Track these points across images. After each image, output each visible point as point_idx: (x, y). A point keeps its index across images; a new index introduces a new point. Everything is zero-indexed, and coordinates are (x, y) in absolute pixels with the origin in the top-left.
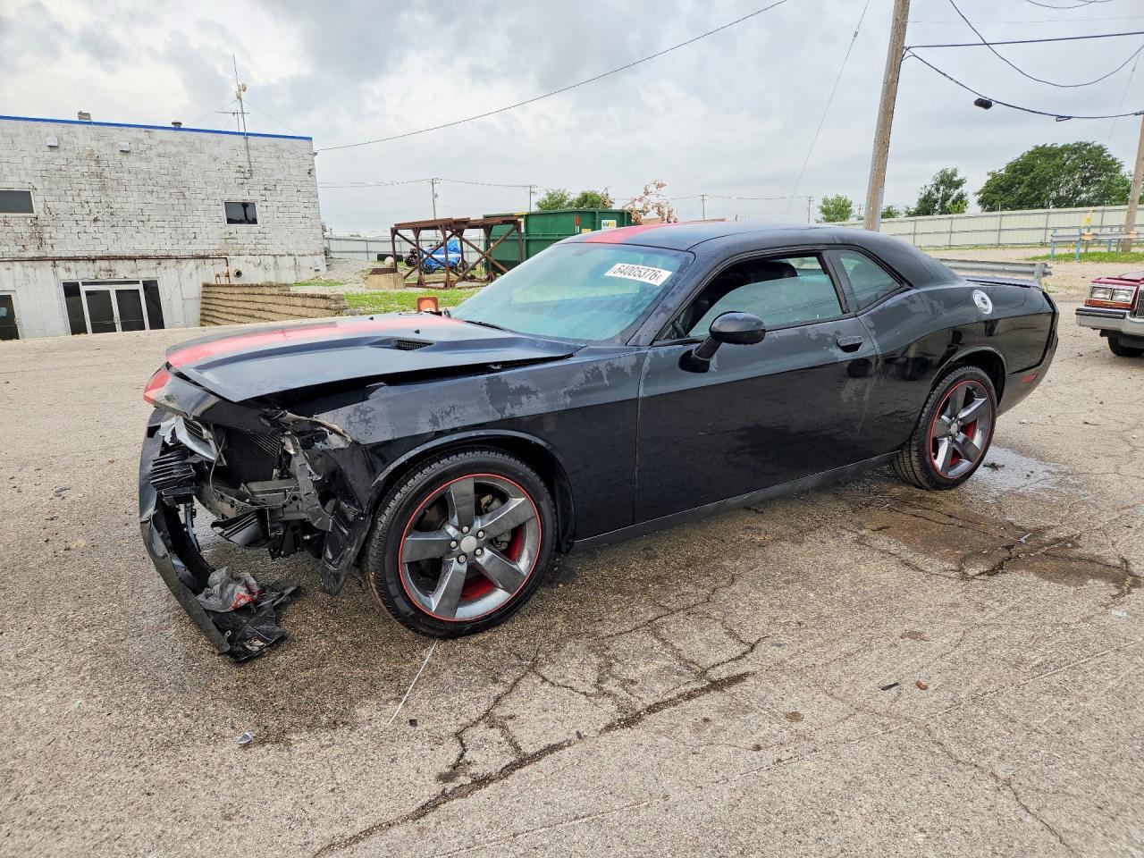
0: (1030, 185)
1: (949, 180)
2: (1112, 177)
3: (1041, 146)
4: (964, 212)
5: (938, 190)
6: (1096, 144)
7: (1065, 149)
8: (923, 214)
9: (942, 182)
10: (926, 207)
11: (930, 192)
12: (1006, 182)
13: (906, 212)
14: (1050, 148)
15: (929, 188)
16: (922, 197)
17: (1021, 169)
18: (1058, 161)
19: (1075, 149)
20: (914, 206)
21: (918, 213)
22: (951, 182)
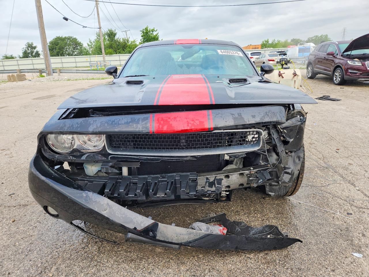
0: (59, 49)
1: (31, 46)
2: (81, 47)
3: (58, 36)
4: (39, 57)
5: (28, 49)
6: (74, 37)
7: (65, 38)
8: (26, 58)
9: (29, 47)
10: (26, 55)
11: (26, 50)
12: (51, 47)
13: (19, 57)
14: (61, 38)
15: (25, 49)
16: (23, 52)
17: (55, 44)
18: (65, 42)
19: (68, 38)
20: (21, 55)
21: (24, 57)
22: (32, 47)
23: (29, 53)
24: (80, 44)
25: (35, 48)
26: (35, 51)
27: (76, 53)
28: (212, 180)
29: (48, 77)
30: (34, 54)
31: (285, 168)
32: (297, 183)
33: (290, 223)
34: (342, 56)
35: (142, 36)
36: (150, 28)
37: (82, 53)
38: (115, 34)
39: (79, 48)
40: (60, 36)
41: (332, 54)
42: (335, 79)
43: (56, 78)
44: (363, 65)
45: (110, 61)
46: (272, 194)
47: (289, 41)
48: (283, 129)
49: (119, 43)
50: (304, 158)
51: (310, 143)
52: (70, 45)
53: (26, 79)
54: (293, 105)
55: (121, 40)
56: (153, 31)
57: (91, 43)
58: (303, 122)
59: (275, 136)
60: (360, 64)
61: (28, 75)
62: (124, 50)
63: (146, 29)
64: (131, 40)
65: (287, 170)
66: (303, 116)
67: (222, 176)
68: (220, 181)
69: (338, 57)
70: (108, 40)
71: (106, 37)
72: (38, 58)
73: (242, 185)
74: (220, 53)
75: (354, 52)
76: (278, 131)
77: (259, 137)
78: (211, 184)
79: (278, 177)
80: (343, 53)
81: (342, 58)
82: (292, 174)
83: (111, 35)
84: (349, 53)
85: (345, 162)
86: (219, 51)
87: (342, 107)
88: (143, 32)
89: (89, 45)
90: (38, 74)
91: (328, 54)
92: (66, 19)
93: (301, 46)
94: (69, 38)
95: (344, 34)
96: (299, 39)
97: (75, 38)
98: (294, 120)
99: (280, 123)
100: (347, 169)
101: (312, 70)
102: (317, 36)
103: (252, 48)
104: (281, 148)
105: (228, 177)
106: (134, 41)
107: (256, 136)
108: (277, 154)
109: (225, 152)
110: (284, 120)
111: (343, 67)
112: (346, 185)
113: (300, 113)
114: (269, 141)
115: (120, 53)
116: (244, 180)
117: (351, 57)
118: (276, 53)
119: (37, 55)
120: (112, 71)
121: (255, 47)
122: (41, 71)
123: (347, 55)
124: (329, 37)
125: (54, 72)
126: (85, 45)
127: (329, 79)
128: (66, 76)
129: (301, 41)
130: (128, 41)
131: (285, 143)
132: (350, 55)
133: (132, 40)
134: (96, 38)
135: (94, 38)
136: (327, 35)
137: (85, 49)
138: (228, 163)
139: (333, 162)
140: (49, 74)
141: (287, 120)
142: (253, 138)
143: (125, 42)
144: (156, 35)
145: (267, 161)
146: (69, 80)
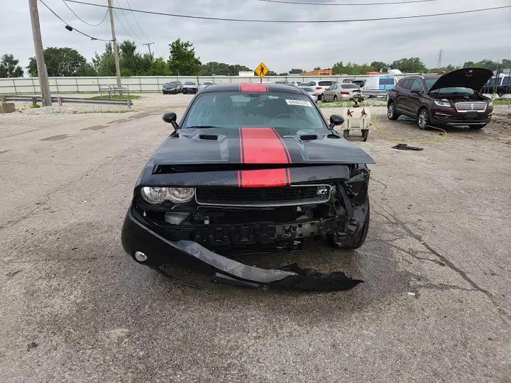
2: (84, 64)
4: (23, 76)
5: (6, 65)
9: (7, 61)
10: (2, 72)
11: (2, 65)
18: (60, 55)
19: (65, 50)
22: (11, 60)
23: (7, 70)
24: (82, 59)
25: (16, 62)
26: (16, 67)
27: (75, 71)
28: (287, 228)
29: (45, 108)
30: (14, 71)
31: (352, 220)
32: (362, 234)
33: (356, 271)
34: (428, 94)
35: (171, 52)
36: (183, 41)
37: (86, 71)
38: (134, 48)
39: (80, 64)
40: (54, 48)
41: (417, 92)
42: (420, 122)
43: (56, 110)
44: (453, 107)
45: (128, 85)
46: (340, 244)
47: (369, 65)
48: (349, 184)
49: (139, 60)
50: (368, 211)
51: (383, 199)
52: (66, 60)
53: (14, 110)
54: (357, 165)
55: (142, 56)
56: (187, 45)
57: (98, 58)
58: (367, 177)
59: (342, 191)
60: (449, 106)
61: (18, 105)
62: (146, 71)
63: (178, 42)
64: (155, 57)
65: (353, 222)
66: (367, 173)
67: (296, 225)
68: (295, 229)
69: (424, 95)
70: (123, 55)
71: (120, 50)
72: (20, 78)
73: (313, 233)
74: (289, 104)
75: (443, 90)
76: (344, 186)
77: (328, 191)
78: (287, 231)
79: (344, 226)
80: (430, 91)
81: (428, 97)
82: (357, 226)
83: (128, 48)
84: (436, 91)
85: (414, 218)
86: (287, 101)
87: (423, 158)
88: (173, 47)
89: (94, 61)
90: (31, 103)
91: (412, 92)
92: (70, 29)
93: (383, 76)
94: (67, 50)
95: (440, 58)
96: (381, 63)
97: (75, 51)
98: (358, 177)
99: (346, 180)
100: (416, 225)
101: (394, 109)
102: (405, 59)
103: (321, 74)
104: (347, 202)
105: (300, 226)
106: (161, 59)
107: (326, 190)
108: (345, 208)
109: (298, 204)
110: (348, 177)
111: (429, 109)
112: (412, 240)
113: (364, 171)
114: (337, 195)
115: (140, 74)
116: (314, 229)
117: (440, 97)
118: (351, 83)
119: (19, 73)
120: (171, 118)
121: (325, 73)
122: (35, 100)
123: (435, 93)
124: (420, 61)
125: (53, 101)
126: (89, 61)
127: (413, 123)
128: (70, 107)
129: (384, 65)
130: (151, 57)
131: (351, 196)
132: (438, 93)
133: (158, 57)
134: (105, 51)
135: (102, 52)
136: (418, 59)
137: (90, 67)
138: (300, 214)
139: (402, 218)
140: (46, 104)
141: (351, 177)
142: (323, 192)
143: (147, 60)
144: (191, 51)
145: (335, 214)
146: (75, 112)
